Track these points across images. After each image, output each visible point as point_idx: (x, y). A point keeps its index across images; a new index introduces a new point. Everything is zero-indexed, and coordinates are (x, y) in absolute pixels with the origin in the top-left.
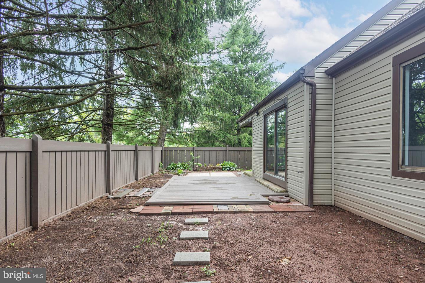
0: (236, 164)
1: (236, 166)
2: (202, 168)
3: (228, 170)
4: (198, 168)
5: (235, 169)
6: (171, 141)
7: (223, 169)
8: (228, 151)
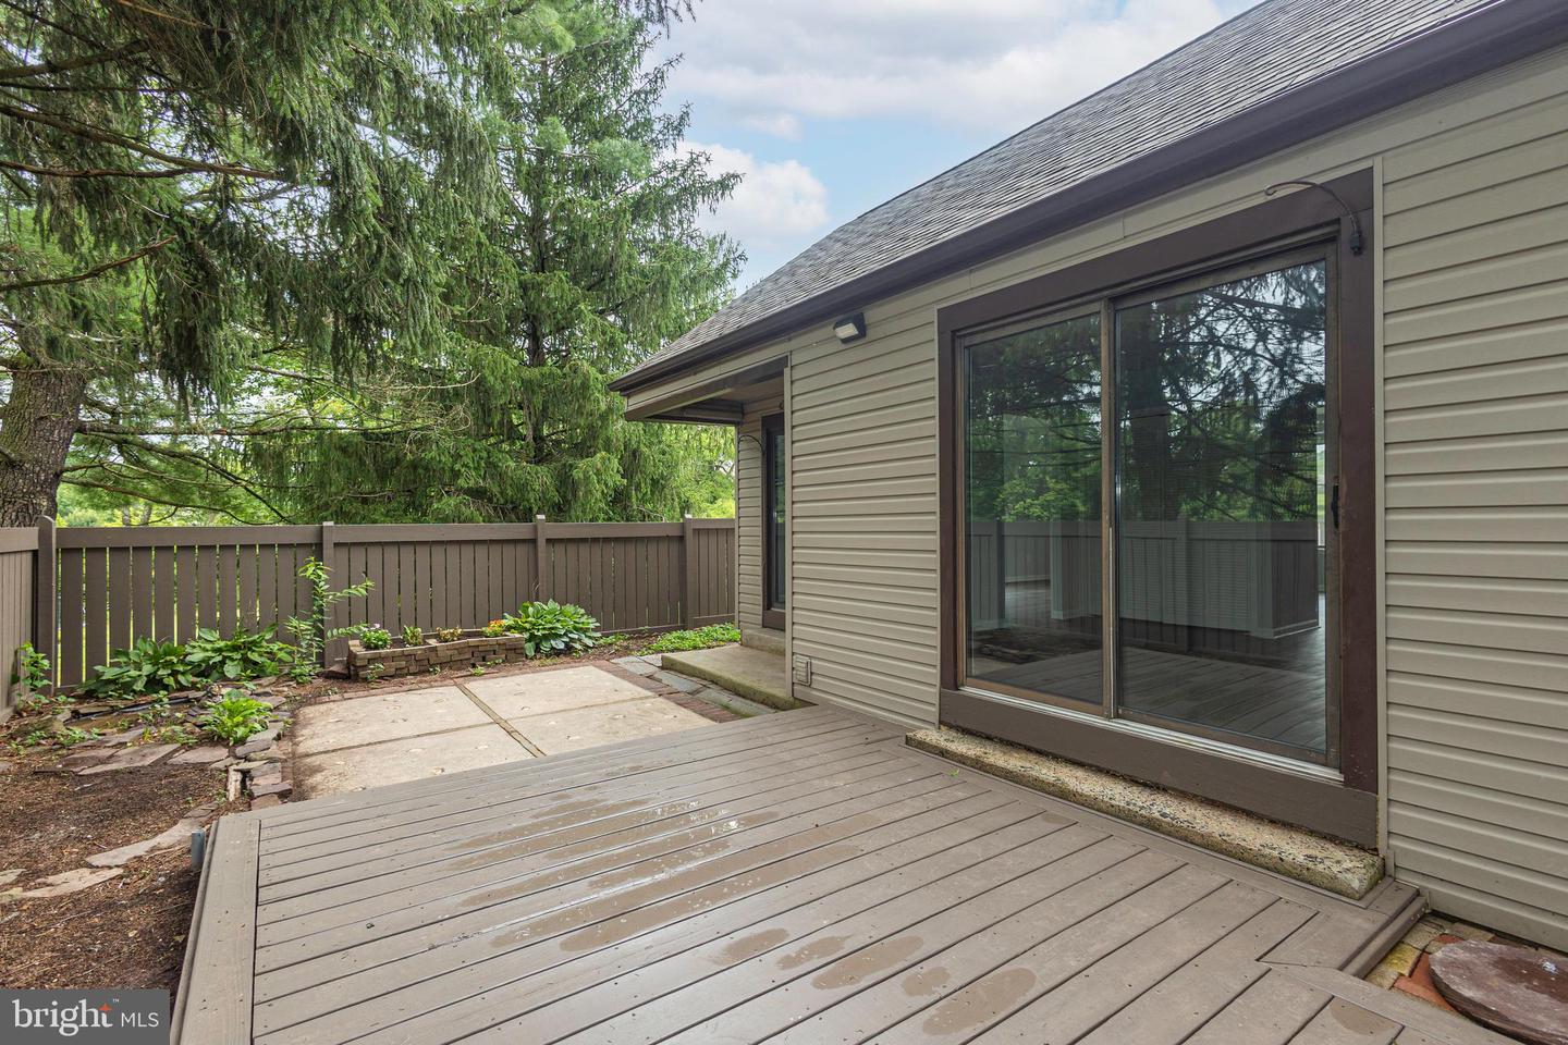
0: (590, 613)
1: (592, 623)
2: (393, 657)
3: (557, 653)
4: (371, 660)
5: (590, 643)
6: (102, 485)
7: (529, 648)
8: (541, 543)
